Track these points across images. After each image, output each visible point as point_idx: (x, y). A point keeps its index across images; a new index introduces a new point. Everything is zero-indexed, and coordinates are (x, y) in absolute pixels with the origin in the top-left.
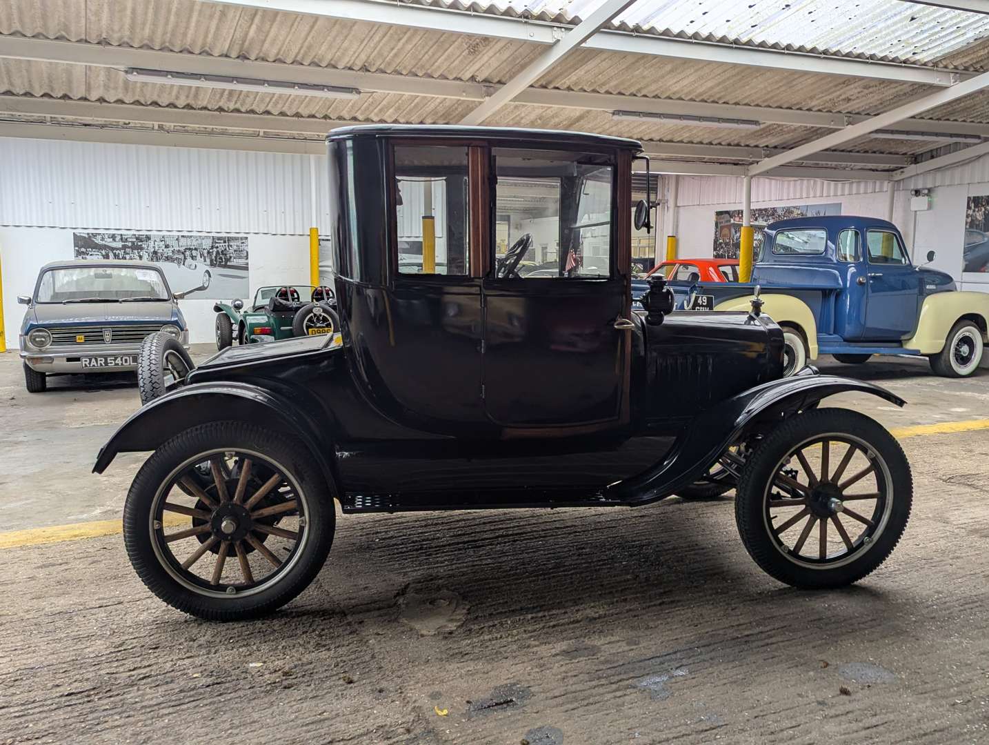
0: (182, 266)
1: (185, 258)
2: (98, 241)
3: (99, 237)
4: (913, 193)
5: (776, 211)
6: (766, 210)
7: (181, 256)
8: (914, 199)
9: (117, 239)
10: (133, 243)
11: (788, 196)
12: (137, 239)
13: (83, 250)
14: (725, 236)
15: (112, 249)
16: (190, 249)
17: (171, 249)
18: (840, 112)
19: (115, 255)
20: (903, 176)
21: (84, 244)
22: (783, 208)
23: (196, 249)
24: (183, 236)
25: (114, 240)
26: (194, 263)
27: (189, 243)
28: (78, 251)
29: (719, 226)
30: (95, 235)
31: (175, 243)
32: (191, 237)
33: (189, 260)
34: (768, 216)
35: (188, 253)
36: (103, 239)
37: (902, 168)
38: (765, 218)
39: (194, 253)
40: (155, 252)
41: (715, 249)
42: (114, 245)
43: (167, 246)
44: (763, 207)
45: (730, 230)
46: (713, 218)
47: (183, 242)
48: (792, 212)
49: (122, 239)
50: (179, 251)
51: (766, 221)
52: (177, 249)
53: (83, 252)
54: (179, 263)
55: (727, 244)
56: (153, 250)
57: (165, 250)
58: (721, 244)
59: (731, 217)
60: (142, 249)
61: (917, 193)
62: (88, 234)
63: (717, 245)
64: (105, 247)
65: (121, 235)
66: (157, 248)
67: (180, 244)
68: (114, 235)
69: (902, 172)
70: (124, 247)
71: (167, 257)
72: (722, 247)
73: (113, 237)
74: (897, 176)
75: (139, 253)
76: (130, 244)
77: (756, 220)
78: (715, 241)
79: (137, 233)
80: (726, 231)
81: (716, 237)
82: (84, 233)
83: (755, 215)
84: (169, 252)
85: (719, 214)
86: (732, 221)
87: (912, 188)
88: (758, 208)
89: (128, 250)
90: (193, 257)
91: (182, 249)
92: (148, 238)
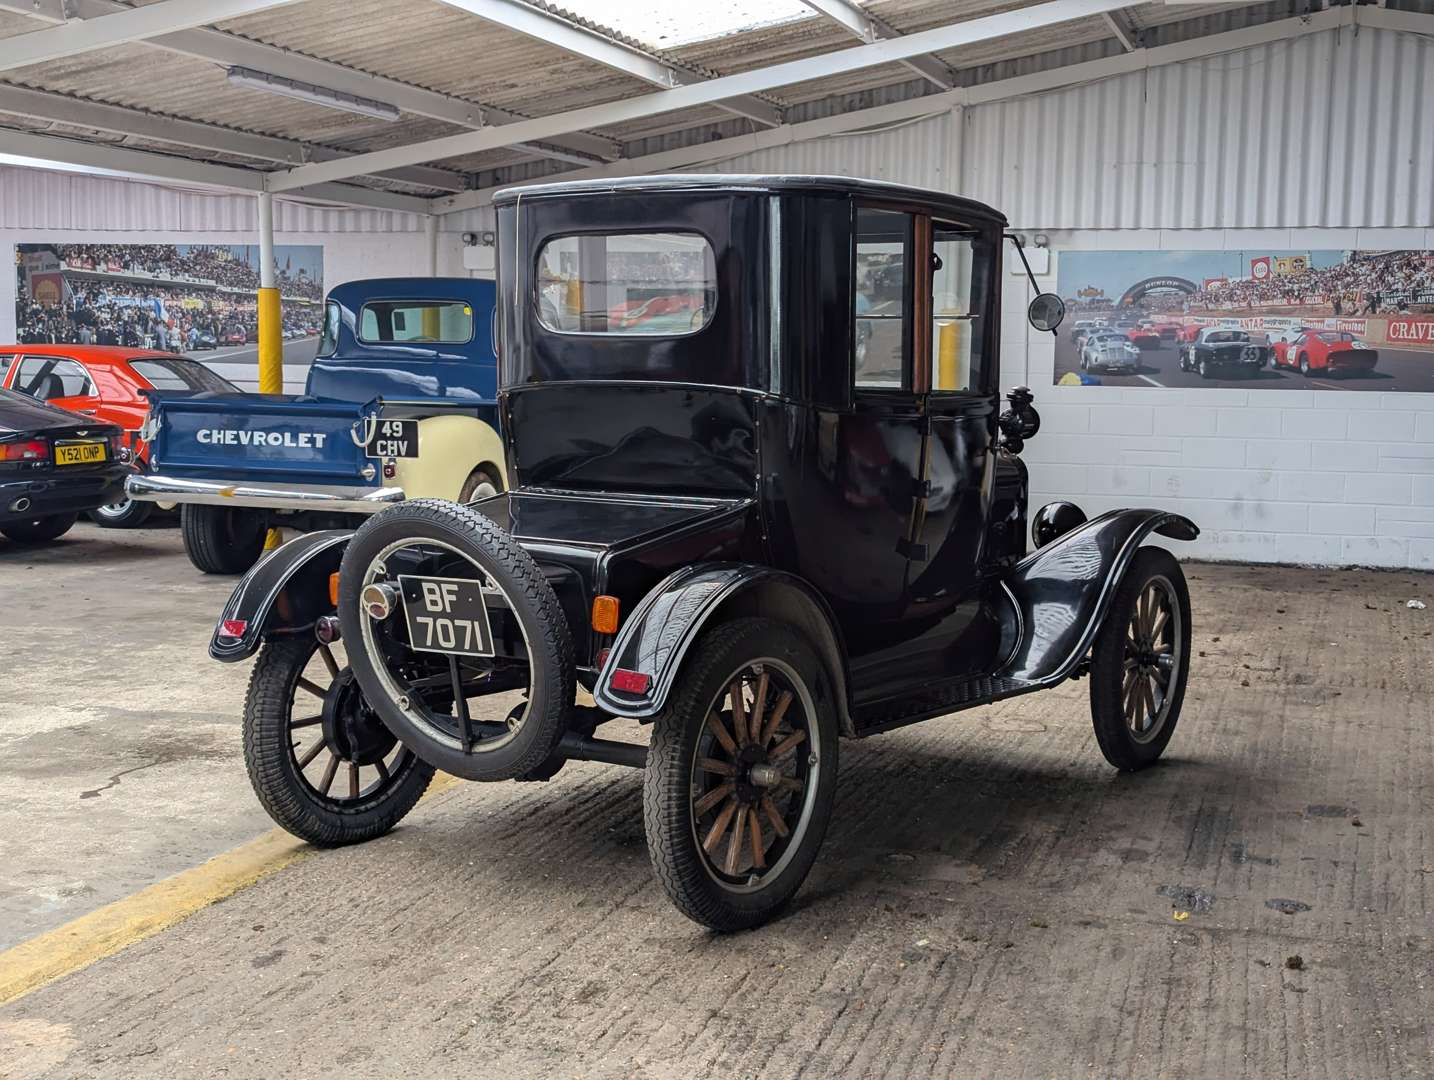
4: (468, 238)
5: (174, 252)
6: (149, 248)
8: (469, 250)
11: (203, 224)
14: (45, 296)
18: (477, 102)
20: (453, 208)
22: (192, 248)
29: (29, 275)
34: (155, 261)
37: (452, 193)
38: (149, 263)
41: (20, 324)
44: (140, 240)
45: (59, 287)
46: (12, 259)
48: (213, 257)
51: (150, 271)
55: (52, 314)
58: (35, 312)
59: (61, 257)
61: (474, 239)
63: (23, 315)
69: (451, 201)
72: (40, 320)
74: (441, 206)
77: (126, 266)
78: (21, 308)
80: (48, 287)
81: (22, 300)
83: (122, 257)
85: (24, 249)
86: (64, 266)
87: (464, 229)
88: (129, 242)
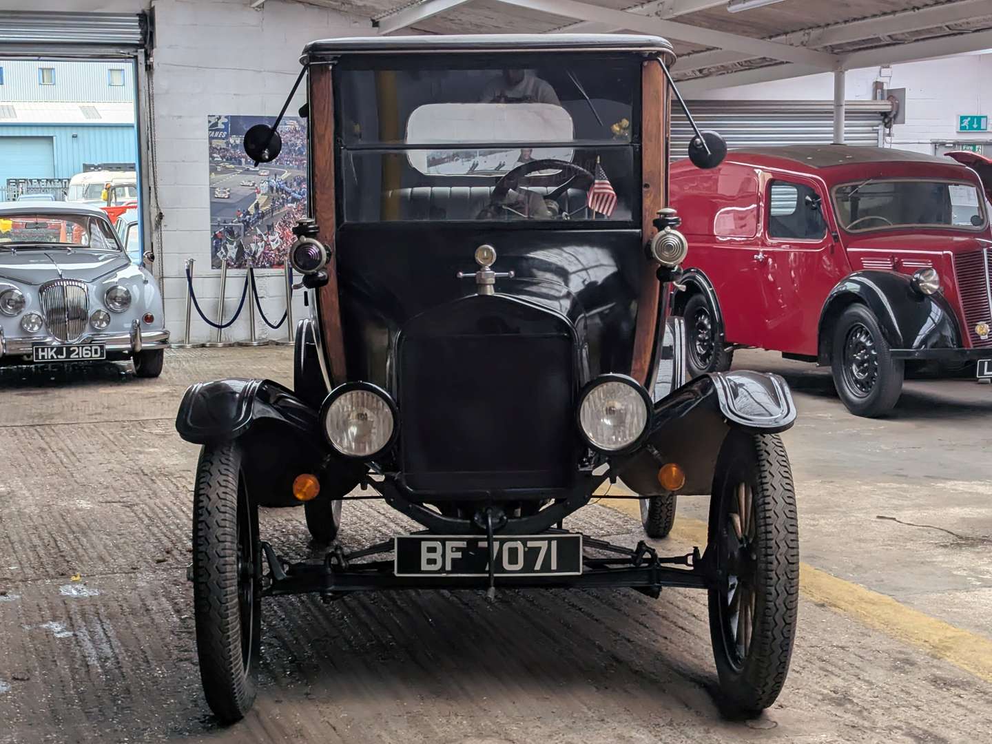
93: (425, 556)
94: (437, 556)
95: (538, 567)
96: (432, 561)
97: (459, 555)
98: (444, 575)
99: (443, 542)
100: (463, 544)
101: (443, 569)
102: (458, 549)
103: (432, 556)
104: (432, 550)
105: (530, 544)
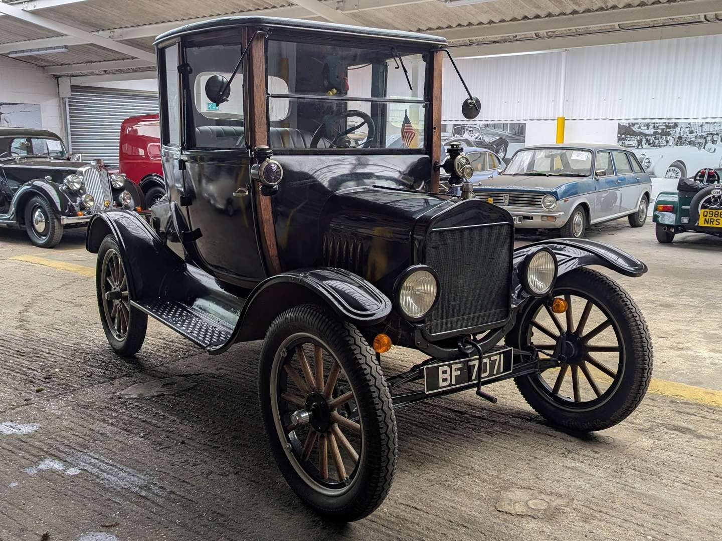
0: (702, 149)
1: (706, 143)
2: (636, 129)
3: (637, 126)
7: (703, 141)
9: (651, 127)
10: (663, 130)
12: (667, 126)
13: (624, 136)
15: (646, 135)
16: (712, 134)
17: (695, 134)
19: (647, 140)
21: (625, 131)
23: (717, 134)
24: (707, 123)
25: (648, 128)
26: (714, 146)
27: (712, 129)
28: (619, 137)
30: (634, 124)
31: (699, 129)
32: (715, 123)
33: (710, 145)
35: (709, 138)
36: (639, 128)
39: (715, 137)
40: (680, 138)
42: (647, 132)
43: (691, 132)
47: (707, 128)
49: (654, 127)
50: (701, 136)
52: (700, 134)
53: (623, 138)
54: (700, 147)
56: (678, 135)
57: (689, 135)
60: (669, 134)
62: (629, 123)
64: (640, 134)
65: (654, 123)
66: (682, 134)
67: (704, 130)
68: (648, 123)
70: (655, 134)
71: (690, 142)
73: (648, 125)
75: (666, 138)
76: (660, 131)
79: (668, 121)
82: (625, 123)
84: (692, 137)
89: (658, 136)
90: (713, 142)
91: (704, 134)
92: (676, 125)
93: (441, 376)
94: (447, 376)
95: (495, 373)
96: (445, 380)
97: (458, 373)
98: (451, 387)
99: (450, 366)
100: (460, 366)
101: (451, 384)
102: (458, 369)
103: (445, 376)
104: (445, 372)
105: (492, 358)
